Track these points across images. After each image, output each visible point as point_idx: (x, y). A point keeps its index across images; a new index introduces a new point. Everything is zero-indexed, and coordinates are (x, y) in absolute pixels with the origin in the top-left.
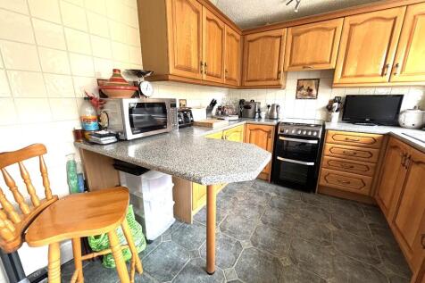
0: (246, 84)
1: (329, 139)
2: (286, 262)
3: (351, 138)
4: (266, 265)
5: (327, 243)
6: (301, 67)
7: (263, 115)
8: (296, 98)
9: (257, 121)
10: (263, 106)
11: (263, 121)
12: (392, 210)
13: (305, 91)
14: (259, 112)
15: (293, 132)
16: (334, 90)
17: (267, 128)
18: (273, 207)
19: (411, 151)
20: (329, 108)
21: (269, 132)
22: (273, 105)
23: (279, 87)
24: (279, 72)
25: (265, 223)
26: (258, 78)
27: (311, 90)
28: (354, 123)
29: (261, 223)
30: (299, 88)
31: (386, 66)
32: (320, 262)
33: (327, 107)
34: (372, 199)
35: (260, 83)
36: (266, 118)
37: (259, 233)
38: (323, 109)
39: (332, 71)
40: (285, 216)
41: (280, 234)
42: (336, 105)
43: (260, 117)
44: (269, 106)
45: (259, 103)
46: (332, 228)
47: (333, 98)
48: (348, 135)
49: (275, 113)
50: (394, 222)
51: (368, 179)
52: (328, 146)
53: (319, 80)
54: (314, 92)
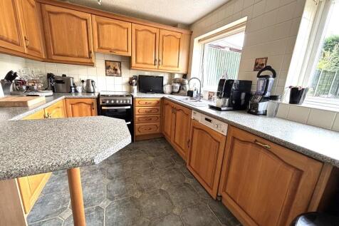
0: (55, 58)
1: (137, 104)
2: (138, 194)
3: (148, 102)
4: (128, 206)
5: (153, 169)
6: (108, 51)
7: (79, 89)
8: (106, 75)
9: (74, 95)
10: (76, 80)
11: (80, 95)
12: (173, 137)
13: (112, 70)
14: (75, 87)
15: (108, 102)
16: (131, 71)
17: (89, 101)
18: (111, 164)
19: (175, 105)
20: (130, 83)
21: (92, 104)
22: (88, 81)
23: (92, 65)
24: (90, 52)
25: (112, 179)
26: (69, 53)
27: (116, 70)
28: (146, 93)
29: (108, 181)
30: (107, 68)
31: (155, 60)
32: (154, 181)
33: (129, 82)
34: (161, 134)
35: (71, 59)
36: (82, 92)
37: (110, 189)
38: (126, 83)
39: (130, 58)
40: (123, 166)
41: (126, 180)
42: (134, 81)
43: (76, 91)
44: (83, 81)
45: (73, 78)
46: (151, 159)
47: (131, 76)
48: (146, 101)
49: (92, 87)
50: (174, 142)
51: (158, 124)
52: (137, 108)
53: (120, 62)
54: (119, 71)
